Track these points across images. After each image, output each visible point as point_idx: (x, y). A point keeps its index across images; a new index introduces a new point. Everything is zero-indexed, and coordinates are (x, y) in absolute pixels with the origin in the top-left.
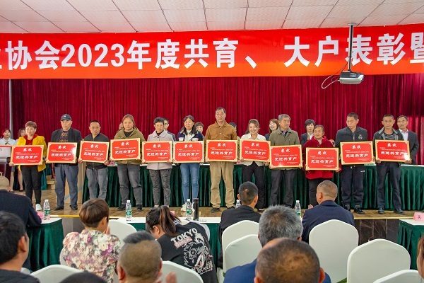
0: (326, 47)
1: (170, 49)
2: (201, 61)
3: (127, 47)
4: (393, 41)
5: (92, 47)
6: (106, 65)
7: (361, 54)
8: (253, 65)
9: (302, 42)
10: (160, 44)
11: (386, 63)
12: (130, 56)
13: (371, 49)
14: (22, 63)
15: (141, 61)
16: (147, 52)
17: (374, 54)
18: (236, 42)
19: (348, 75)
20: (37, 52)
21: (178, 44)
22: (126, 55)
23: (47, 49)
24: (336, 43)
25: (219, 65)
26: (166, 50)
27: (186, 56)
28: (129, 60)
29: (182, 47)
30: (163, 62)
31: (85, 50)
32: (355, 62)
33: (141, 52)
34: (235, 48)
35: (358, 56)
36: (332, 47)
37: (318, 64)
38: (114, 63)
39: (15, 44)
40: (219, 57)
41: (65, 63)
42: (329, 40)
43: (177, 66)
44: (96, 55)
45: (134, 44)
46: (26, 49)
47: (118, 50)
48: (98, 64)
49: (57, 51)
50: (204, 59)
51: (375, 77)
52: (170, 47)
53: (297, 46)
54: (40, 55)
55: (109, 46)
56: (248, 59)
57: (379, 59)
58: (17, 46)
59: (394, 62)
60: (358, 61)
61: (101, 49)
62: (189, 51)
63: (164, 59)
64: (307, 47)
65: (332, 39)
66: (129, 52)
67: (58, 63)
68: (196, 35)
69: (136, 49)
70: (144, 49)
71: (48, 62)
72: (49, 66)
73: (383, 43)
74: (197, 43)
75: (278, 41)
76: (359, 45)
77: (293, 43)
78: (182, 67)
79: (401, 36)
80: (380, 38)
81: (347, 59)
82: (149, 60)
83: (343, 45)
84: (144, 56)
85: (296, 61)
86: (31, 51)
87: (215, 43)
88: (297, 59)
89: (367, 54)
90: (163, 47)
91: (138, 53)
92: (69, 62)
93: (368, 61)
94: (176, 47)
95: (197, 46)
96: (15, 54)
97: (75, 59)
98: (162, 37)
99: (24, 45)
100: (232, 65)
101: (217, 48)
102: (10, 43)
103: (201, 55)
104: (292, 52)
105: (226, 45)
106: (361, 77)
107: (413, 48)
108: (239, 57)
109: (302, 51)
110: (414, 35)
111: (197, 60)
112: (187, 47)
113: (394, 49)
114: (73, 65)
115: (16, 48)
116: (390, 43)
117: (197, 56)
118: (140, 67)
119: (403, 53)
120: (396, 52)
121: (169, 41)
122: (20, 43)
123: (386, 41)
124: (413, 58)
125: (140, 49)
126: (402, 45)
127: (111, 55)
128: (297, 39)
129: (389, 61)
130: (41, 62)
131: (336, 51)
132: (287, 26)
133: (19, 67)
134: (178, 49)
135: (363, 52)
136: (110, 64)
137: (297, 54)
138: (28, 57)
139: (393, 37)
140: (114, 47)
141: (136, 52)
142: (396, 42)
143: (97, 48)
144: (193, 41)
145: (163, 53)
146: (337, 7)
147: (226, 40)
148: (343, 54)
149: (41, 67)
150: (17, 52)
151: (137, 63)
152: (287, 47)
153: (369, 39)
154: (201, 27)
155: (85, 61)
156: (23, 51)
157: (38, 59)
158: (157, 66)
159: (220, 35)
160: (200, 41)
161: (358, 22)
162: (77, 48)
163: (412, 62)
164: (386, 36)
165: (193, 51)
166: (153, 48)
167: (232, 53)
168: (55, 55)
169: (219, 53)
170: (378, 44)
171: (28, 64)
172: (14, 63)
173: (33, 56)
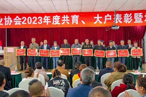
0: (107, 18)
1: (57, 18)
2: (67, 22)
3: (43, 18)
4: (129, 16)
5: (32, 18)
6: (36, 23)
7: (118, 20)
8: (84, 23)
9: (99, 16)
10: (54, 17)
11: (126, 23)
12: (44, 21)
13: (122, 18)
14: (9, 23)
15: (47, 22)
16: (49, 19)
17: (123, 20)
18: (78, 16)
19: (114, 27)
20: (14, 20)
21: (59, 16)
22: (43, 20)
23: (17, 18)
24: (110, 16)
25: (73, 23)
26: (56, 19)
27: (62, 20)
28: (44, 22)
29: (61, 17)
30: (55, 23)
31: (29, 18)
32: (117, 22)
33: (47, 19)
34: (78, 18)
35: (118, 21)
36: (109, 17)
37: (105, 23)
38: (39, 23)
39: (7, 17)
40: (73, 21)
41: (23, 23)
42: (108, 15)
43: (59, 24)
44: (33, 20)
45: (45, 17)
46: (11, 18)
47: (40, 19)
48: (34, 23)
49: (21, 19)
50: (68, 21)
51: (124, 27)
52: (57, 17)
53: (98, 17)
54: (15, 20)
55: (37, 18)
56: (82, 21)
57: (124, 21)
58: (8, 17)
59: (129, 22)
60: (118, 22)
61: (35, 18)
62: (63, 19)
63: (55, 21)
64: (101, 17)
65: (109, 15)
66: (44, 19)
67: (21, 23)
68: (66, 14)
69: (46, 18)
70: (49, 18)
71: (18, 23)
72: (18, 24)
73: (125, 16)
74: (66, 16)
75: (92, 16)
76: (118, 17)
77: (97, 16)
78: (61, 24)
79: (131, 14)
80: (124, 15)
81: (114, 21)
82: (50, 22)
83: (113, 17)
84: (49, 21)
85: (98, 22)
86: (12, 19)
87: (72, 16)
88: (98, 21)
89: (120, 20)
90: (55, 18)
91: (47, 20)
92: (24, 23)
93: (121, 22)
94: (59, 17)
95: (66, 17)
96: (7, 20)
97: (26, 21)
98: (55, 14)
99: (10, 17)
100: (77, 23)
101: (72, 18)
102: (6, 17)
103: (67, 20)
104: (96, 19)
105: (75, 17)
106: (119, 27)
107: (135, 18)
108: (79, 20)
109: (100, 19)
110: (135, 14)
111: (66, 22)
112: (63, 17)
113: (129, 18)
114: (26, 23)
115: (7, 18)
116: (127, 16)
117: (66, 20)
118: (47, 24)
119: (132, 20)
120: (130, 19)
121: (57, 16)
122: (9, 16)
123: (126, 16)
124: (135, 21)
125: (47, 18)
126: (131, 17)
127: (38, 20)
128: (98, 15)
129: (127, 22)
130: (15, 23)
131: (110, 19)
132: (95, 11)
133: (8, 24)
134: (59, 18)
135: (119, 19)
136: (38, 23)
137: (98, 20)
138: (11, 21)
139: (129, 15)
140: (39, 18)
141: (46, 19)
142: (130, 16)
143: (33, 18)
144: (64, 16)
145: (55, 20)
146: (110, 5)
147: (75, 15)
148: (113, 20)
149: (15, 24)
150: (8, 19)
151: (46, 23)
152: (95, 18)
153: (121, 15)
154: (67, 11)
155: (30, 22)
156: (10, 19)
157: (14, 22)
158: (53, 24)
159: (73, 14)
160: (67, 16)
161: (117, 10)
162: (27, 18)
163: (135, 22)
164: (127, 14)
165: (64, 19)
166: (52, 18)
167: (77, 19)
168: (20, 20)
169: (73, 20)
170: (124, 17)
171: (11, 23)
172: (7, 23)
173: (13, 21)
